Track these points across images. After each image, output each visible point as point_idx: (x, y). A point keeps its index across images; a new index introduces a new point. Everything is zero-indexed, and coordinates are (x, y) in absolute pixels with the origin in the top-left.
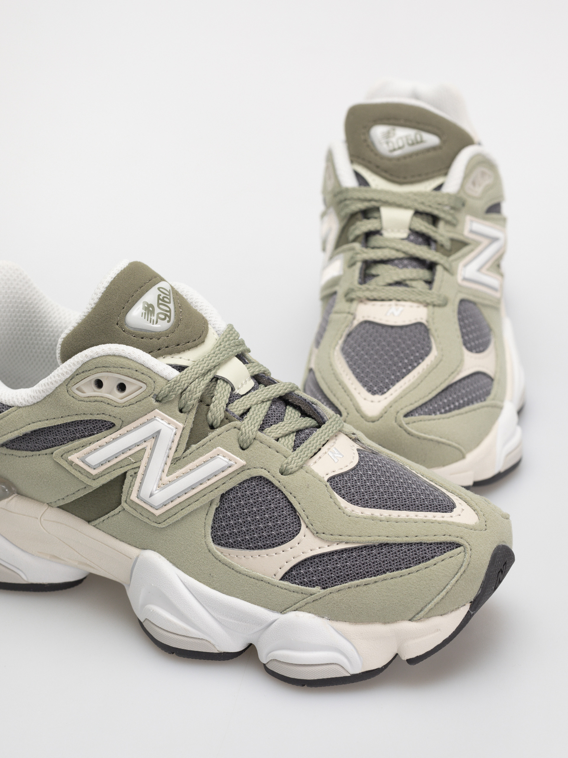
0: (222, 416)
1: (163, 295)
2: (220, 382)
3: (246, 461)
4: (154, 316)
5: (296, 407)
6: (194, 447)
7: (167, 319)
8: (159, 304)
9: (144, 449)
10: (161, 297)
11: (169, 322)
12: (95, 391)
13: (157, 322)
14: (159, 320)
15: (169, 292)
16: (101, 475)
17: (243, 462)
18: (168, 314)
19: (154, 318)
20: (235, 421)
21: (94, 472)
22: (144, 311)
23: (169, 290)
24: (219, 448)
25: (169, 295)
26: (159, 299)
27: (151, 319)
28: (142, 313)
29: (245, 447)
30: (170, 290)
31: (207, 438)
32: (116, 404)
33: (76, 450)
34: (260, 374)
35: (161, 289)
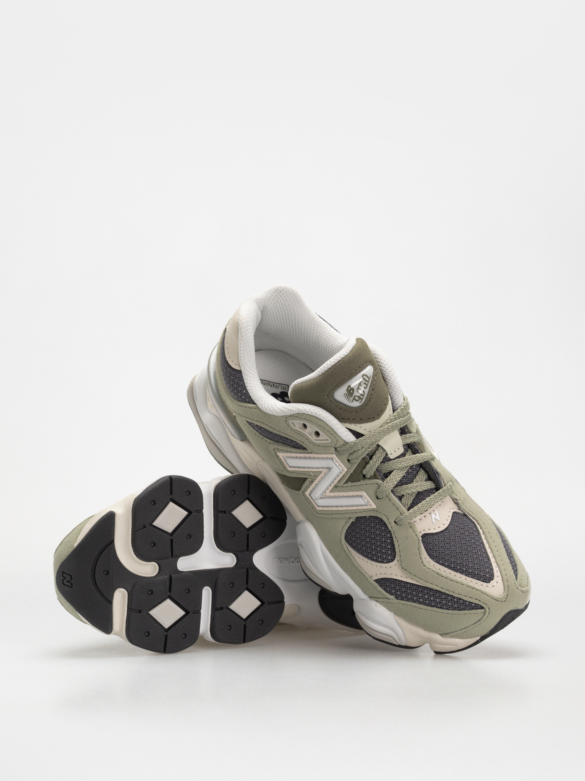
0: (372, 474)
1: (364, 381)
2: (380, 449)
3: (377, 507)
4: (352, 397)
5: (426, 472)
6: (350, 484)
7: (360, 400)
8: (358, 388)
9: (321, 472)
10: (362, 383)
11: (360, 402)
12: (301, 428)
13: (352, 402)
14: (354, 400)
15: (369, 379)
16: (293, 472)
17: (374, 506)
18: (362, 397)
19: (351, 399)
20: (379, 479)
21: (289, 469)
22: (346, 393)
23: (369, 377)
24: (364, 493)
25: (368, 382)
26: (360, 384)
27: (349, 398)
28: (345, 394)
29: (379, 497)
30: (370, 376)
31: (359, 483)
32: (311, 441)
33: (283, 451)
34: (411, 444)
35: (364, 377)
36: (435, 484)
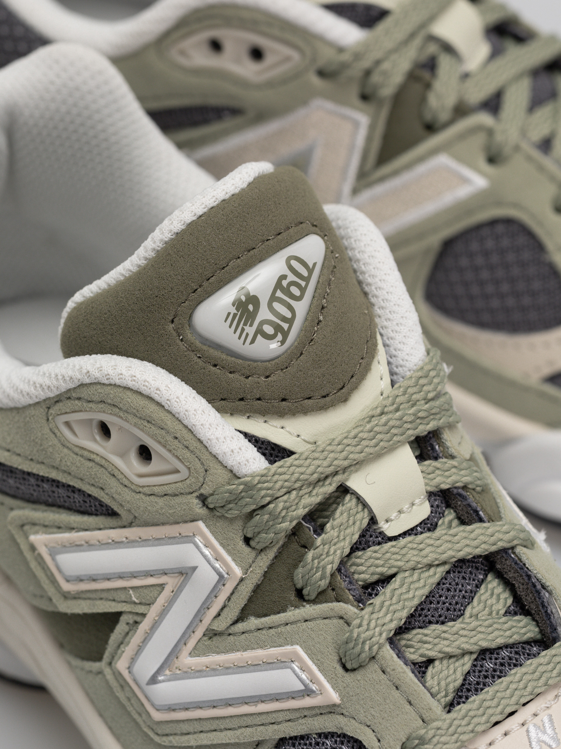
1: (291, 277)
3: (342, 700)
4: (251, 325)
5: (508, 584)
6: (253, 622)
7: (280, 337)
8: (273, 298)
9: (162, 586)
10: (285, 283)
11: (279, 344)
12: (94, 441)
13: (253, 342)
14: (259, 336)
15: (311, 271)
16: (77, 596)
17: (335, 697)
18: (285, 326)
19: (251, 330)
20: (346, 602)
21: (66, 587)
22: (233, 310)
23: (311, 266)
24: (298, 649)
25: (307, 280)
26: (278, 285)
27: (243, 330)
28: (229, 314)
30: (315, 264)
31: (282, 617)
32: (126, 483)
33: (46, 527)
34: (455, 491)
35: (294, 263)
36: (538, 626)
